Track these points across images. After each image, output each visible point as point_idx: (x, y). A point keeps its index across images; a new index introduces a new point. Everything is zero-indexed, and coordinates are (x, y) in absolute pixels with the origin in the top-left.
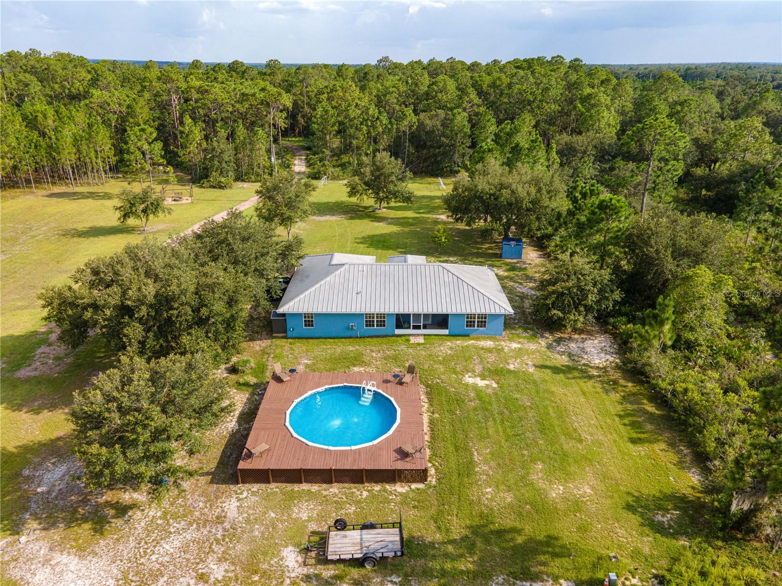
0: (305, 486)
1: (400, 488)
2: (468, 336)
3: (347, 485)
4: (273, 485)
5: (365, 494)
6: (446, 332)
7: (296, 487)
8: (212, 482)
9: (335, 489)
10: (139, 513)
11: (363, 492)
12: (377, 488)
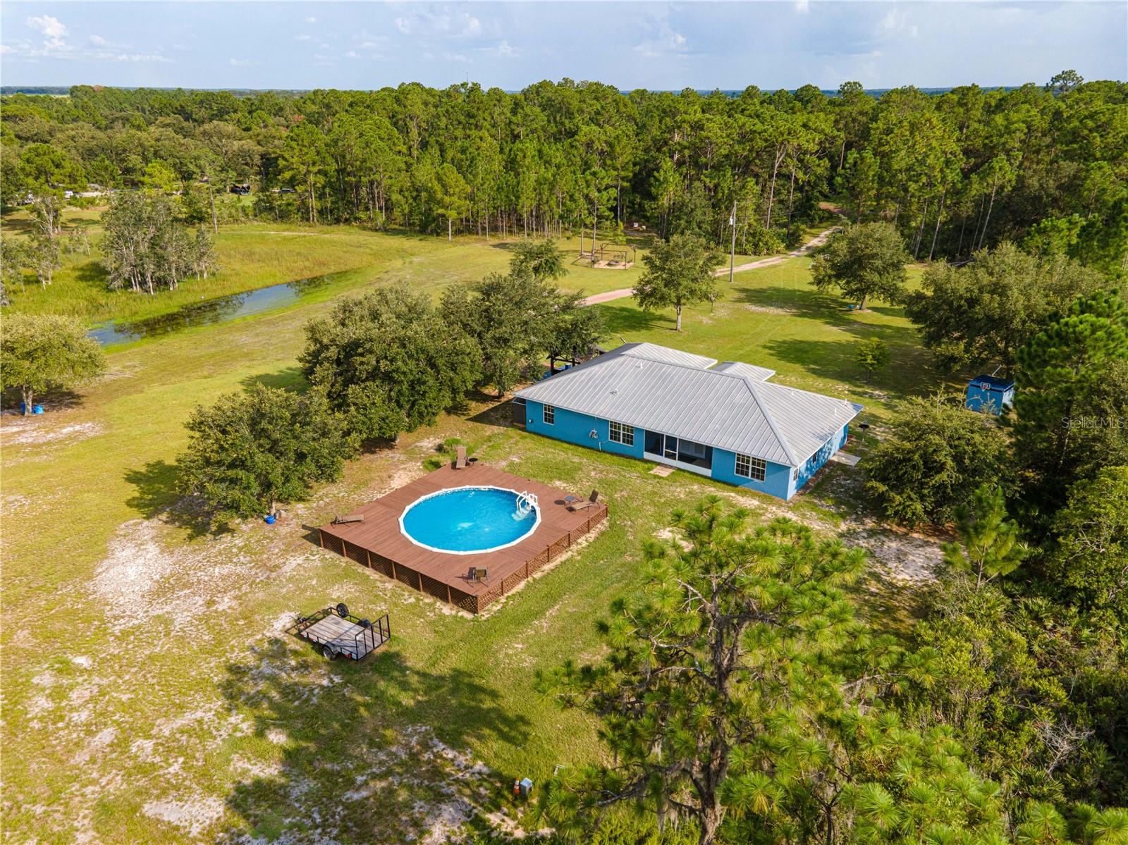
0: (369, 571)
1: (447, 610)
2: (736, 486)
3: (404, 586)
4: (345, 559)
5: (412, 600)
6: (708, 472)
7: (361, 569)
8: (305, 537)
9: (390, 585)
10: (229, 538)
11: (410, 597)
12: (429, 599)
